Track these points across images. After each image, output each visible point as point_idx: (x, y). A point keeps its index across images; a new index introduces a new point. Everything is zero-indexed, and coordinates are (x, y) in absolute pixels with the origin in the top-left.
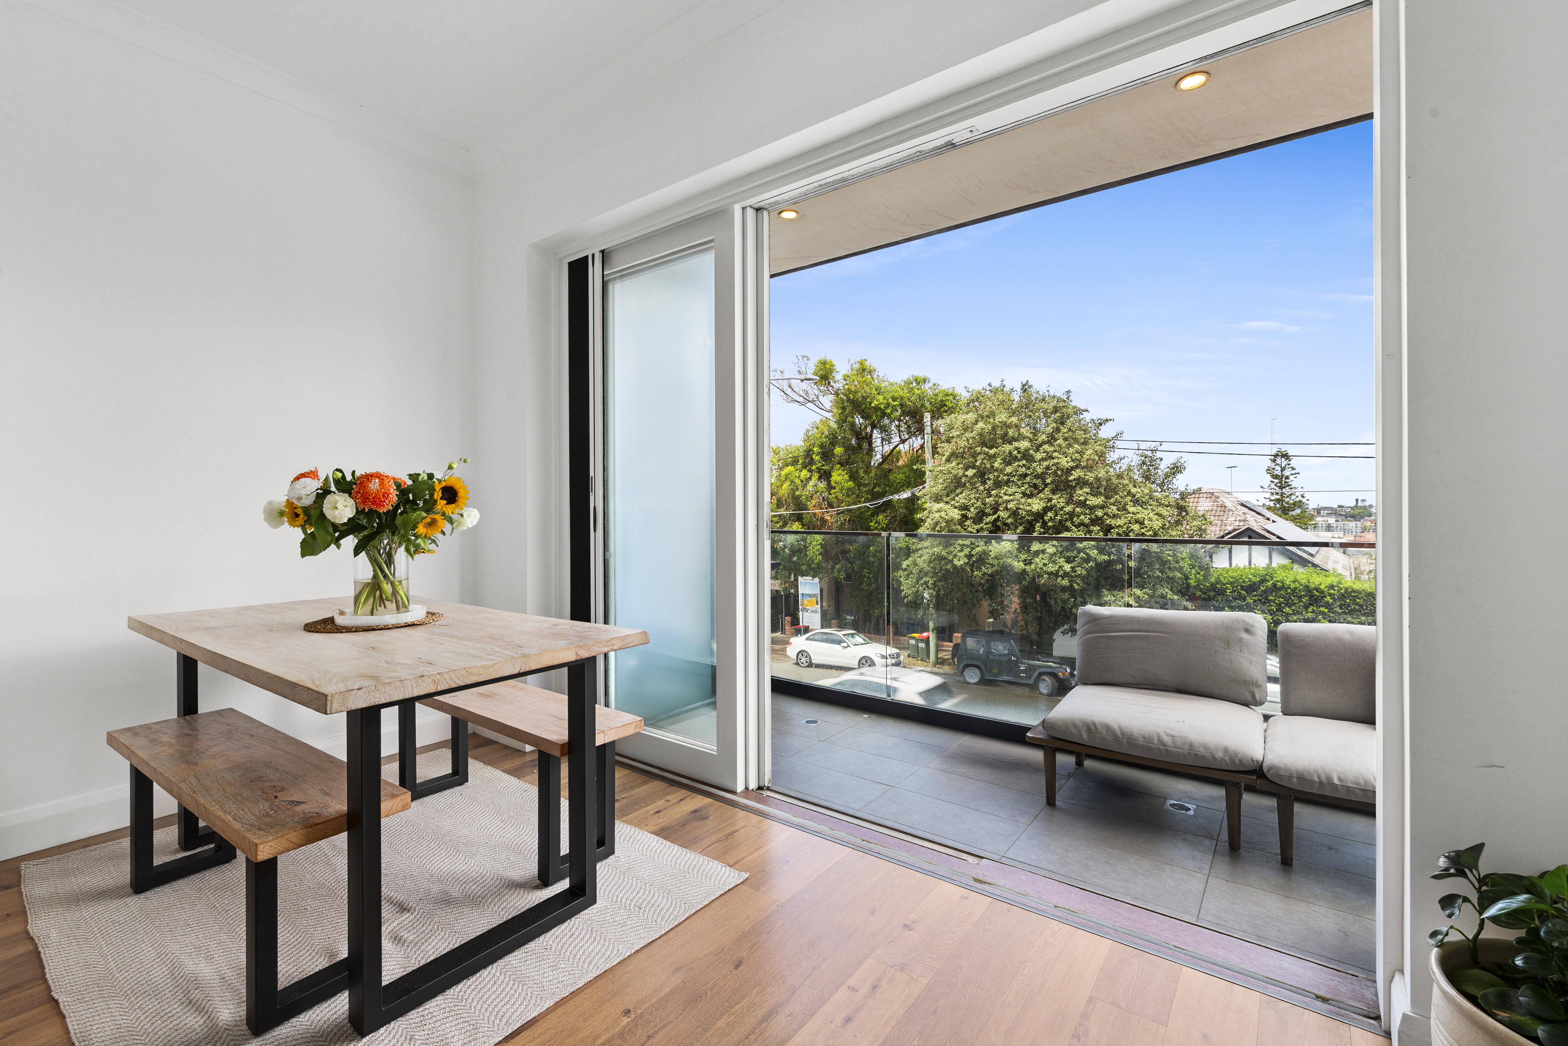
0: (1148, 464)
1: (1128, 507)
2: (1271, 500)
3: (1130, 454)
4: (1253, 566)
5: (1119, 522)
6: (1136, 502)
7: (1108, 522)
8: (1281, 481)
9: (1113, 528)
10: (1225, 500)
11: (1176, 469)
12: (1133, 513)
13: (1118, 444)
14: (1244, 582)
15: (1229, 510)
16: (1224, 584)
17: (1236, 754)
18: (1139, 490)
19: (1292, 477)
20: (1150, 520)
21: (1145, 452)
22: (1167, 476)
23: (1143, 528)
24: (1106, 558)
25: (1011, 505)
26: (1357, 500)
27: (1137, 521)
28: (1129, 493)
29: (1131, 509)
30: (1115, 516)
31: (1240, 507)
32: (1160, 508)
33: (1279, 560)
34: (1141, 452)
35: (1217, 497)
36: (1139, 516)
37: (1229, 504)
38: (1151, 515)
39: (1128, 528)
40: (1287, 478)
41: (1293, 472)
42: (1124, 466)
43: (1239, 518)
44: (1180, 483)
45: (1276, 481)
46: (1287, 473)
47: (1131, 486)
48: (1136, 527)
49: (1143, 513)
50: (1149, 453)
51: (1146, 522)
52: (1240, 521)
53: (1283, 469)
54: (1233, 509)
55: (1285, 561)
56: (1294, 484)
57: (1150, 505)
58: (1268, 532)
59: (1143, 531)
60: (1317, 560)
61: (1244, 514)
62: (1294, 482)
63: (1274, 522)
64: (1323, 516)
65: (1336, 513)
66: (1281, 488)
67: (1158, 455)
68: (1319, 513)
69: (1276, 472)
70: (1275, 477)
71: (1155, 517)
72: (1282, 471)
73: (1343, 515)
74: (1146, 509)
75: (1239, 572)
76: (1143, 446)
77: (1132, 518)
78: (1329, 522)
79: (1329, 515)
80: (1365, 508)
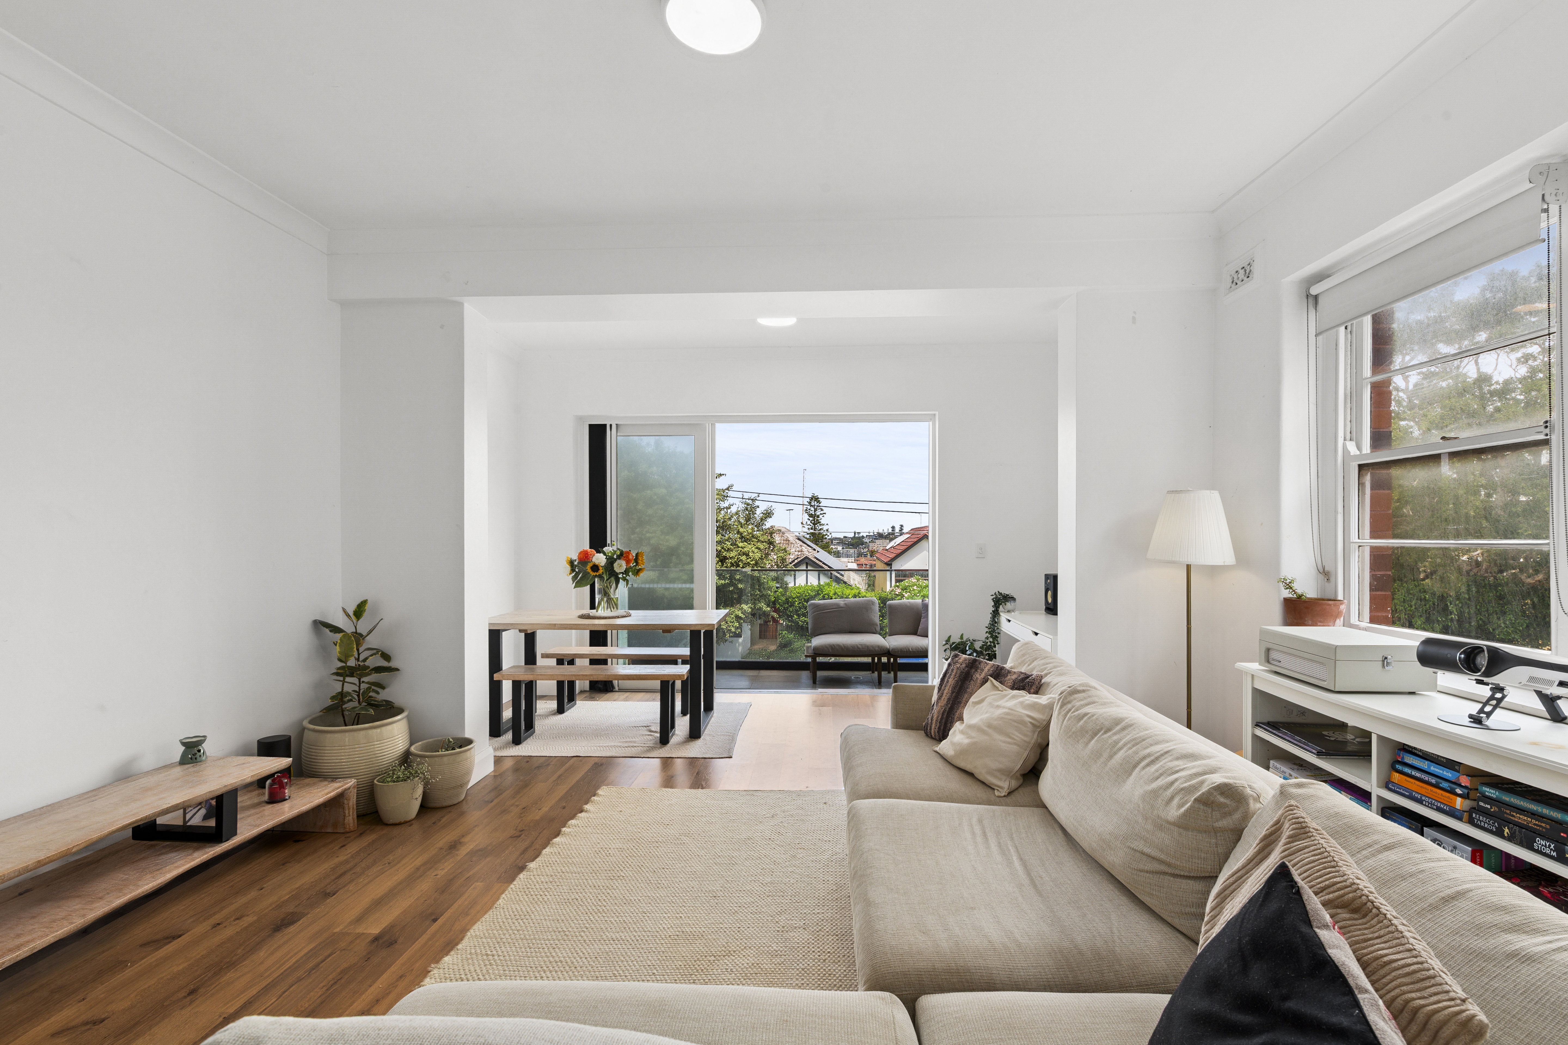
0: (750, 509)
1: (737, 543)
2: (808, 534)
3: (737, 501)
4: (809, 584)
5: (732, 554)
6: (743, 539)
7: (724, 554)
8: (815, 520)
9: (728, 559)
10: (788, 536)
11: (768, 514)
12: (742, 548)
13: (730, 493)
14: (806, 596)
15: (791, 543)
16: (794, 599)
17: (882, 647)
18: (745, 530)
19: (821, 516)
20: (753, 552)
21: (747, 500)
22: (762, 519)
23: (748, 559)
24: (723, 582)
25: (652, 541)
26: (855, 533)
27: (744, 554)
28: (738, 532)
29: (741, 545)
30: (729, 550)
31: (797, 541)
32: (759, 544)
33: (824, 580)
34: (744, 500)
35: (783, 533)
36: (746, 549)
37: (791, 539)
38: (753, 549)
39: (738, 559)
40: (818, 517)
41: (822, 512)
42: (734, 509)
43: (798, 549)
44: (769, 523)
45: (811, 519)
46: (818, 513)
47: (739, 526)
48: (744, 558)
49: (748, 548)
50: (750, 502)
51: (751, 554)
52: (799, 551)
53: (815, 510)
54: (794, 542)
55: (827, 581)
56: (822, 522)
57: (753, 541)
58: (817, 559)
59: (748, 560)
60: (845, 579)
61: (801, 546)
62: (823, 520)
63: (818, 552)
64: (835, 545)
65: (842, 543)
66: (814, 524)
67: (757, 503)
68: (832, 542)
69: (811, 512)
70: (811, 515)
71: (756, 551)
72: (815, 511)
73: (846, 544)
74: (750, 544)
75: (802, 590)
76: (746, 496)
77: (741, 551)
78: (838, 549)
79: (838, 544)
80: (859, 538)
